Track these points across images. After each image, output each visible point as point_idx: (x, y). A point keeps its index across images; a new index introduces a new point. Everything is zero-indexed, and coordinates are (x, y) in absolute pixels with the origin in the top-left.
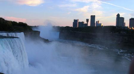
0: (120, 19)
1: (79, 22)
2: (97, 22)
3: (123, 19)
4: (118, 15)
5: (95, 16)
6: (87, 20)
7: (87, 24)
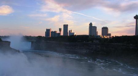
0: (92, 28)
1: (51, 32)
2: (70, 31)
3: (95, 28)
4: (91, 24)
5: (67, 25)
6: (60, 30)
7: (60, 33)
